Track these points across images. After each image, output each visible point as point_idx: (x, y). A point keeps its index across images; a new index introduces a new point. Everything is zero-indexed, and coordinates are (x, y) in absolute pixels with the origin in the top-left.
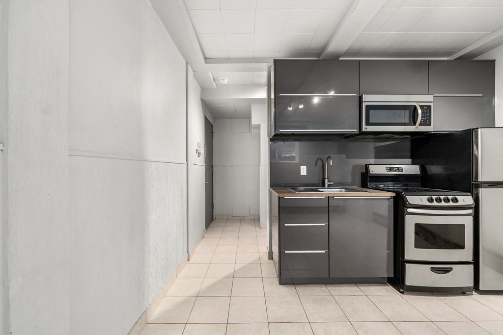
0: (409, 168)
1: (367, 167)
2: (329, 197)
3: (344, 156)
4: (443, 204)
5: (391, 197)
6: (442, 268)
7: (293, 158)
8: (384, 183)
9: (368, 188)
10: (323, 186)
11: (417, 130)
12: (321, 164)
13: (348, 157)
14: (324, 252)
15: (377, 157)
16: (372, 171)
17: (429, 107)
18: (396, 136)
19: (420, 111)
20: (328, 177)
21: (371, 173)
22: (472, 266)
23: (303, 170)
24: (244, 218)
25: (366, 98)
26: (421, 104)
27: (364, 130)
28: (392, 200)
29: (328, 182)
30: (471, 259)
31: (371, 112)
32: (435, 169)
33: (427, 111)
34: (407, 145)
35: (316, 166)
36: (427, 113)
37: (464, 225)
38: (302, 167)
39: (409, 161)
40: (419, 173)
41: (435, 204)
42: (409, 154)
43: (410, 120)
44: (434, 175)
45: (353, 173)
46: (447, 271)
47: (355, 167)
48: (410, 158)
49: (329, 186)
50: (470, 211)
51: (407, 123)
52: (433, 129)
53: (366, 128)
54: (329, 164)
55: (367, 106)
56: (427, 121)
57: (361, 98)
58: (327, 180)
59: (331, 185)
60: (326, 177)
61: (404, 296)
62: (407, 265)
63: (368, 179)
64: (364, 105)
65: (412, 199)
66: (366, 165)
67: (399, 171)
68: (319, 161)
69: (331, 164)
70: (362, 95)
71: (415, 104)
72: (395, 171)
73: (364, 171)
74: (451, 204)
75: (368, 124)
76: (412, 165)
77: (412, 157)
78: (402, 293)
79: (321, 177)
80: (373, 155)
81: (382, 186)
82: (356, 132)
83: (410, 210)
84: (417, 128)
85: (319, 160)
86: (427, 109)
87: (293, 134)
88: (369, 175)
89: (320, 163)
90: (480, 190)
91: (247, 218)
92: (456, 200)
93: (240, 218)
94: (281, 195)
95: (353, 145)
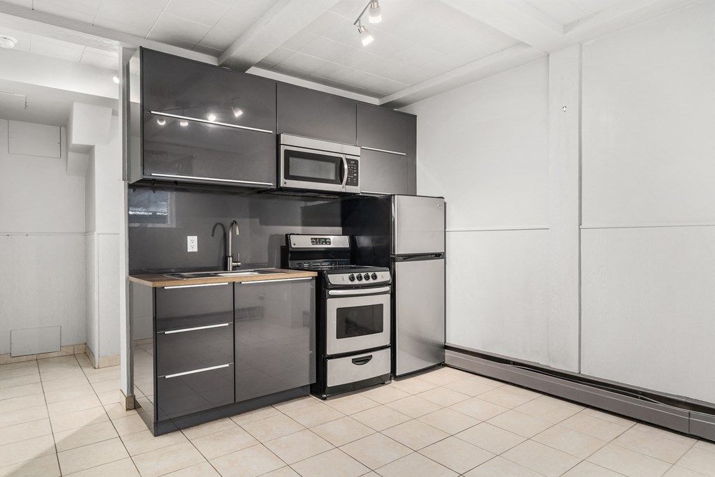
0: (338, 240)
1: (287, 237)
2: (234, 283)
3: (257, 220)
4: (364, 282)
5: (313, 277)
6: (361, 358)
7: (162, 219)
8: (309, 261)
9: (288, 269)
10: (225, 268)
11: (344, 191)
12: (222, 233)
13: (263, 223)
14: (228, 365)
15: (305, 224)
16: (294, 244)
17: (356, 162)
18: (323, 196)
19: (346, 166)
20: (232, 254)
21: (293, 246)
22: (389, 350)
23: (192, 244)
24: (46, 356)
25: (286, 139)
26: (348, 157)
27: (282, 185)
28: (314, 282)
29: (233, 262)
30: (388, 342)
31: (292, 160)
32: (364, 241)
33: (353, 167)
34: (337, 209)
35: (213, 235)
36: (353, 169)
37: (382, 305)
38: (189, 238)
39: (339, 229)
40: (348, 246)
41: (356, 282)
42: (339, 220)
43: (336, 176)
44: (363, 249)
45: (270, 248)
46: (366, 360)
47: (273, 237)
48: (341, 226)
49: (235, 268)
50: (388, 288)
51: (333, 180)
52: (361, 190)
53: (285, 183)
54: (234, 233)
55: (286, 151)
56: (353, 181)
57: (278, 138)
58: (231, 258)
59: (238, 266)
60: (230, 255)
61: (326, 402)
62: (329, 361)
63: (290, 255)
64: (283, 149)
65: (334, 279)
66: (286, 235)
67: (326, 244)
68: (219, 228)
69: (238, 233)
70: (280, 134)
71: (341, 156)
72: (322, 244)
73: (285, 245)
74: (371, 281)
75: (287, 177)
76: (343, 235)
77: (342, 225)
78: (324, 399)
79: (222, 255)
80: (299, 220)
81: (306, 265)
82: (272, 187)
83: (332, 292)
84: (343, 187)
85: (219, 226)
86: (354, 164)
87: (176, 182)
88: (290, 249)
89: (219, 230)
90: (396, 263)
91: (56, 354)
92: (375, 277)
93: (35, 357)
94: (158, 284)
95: (271, 204)
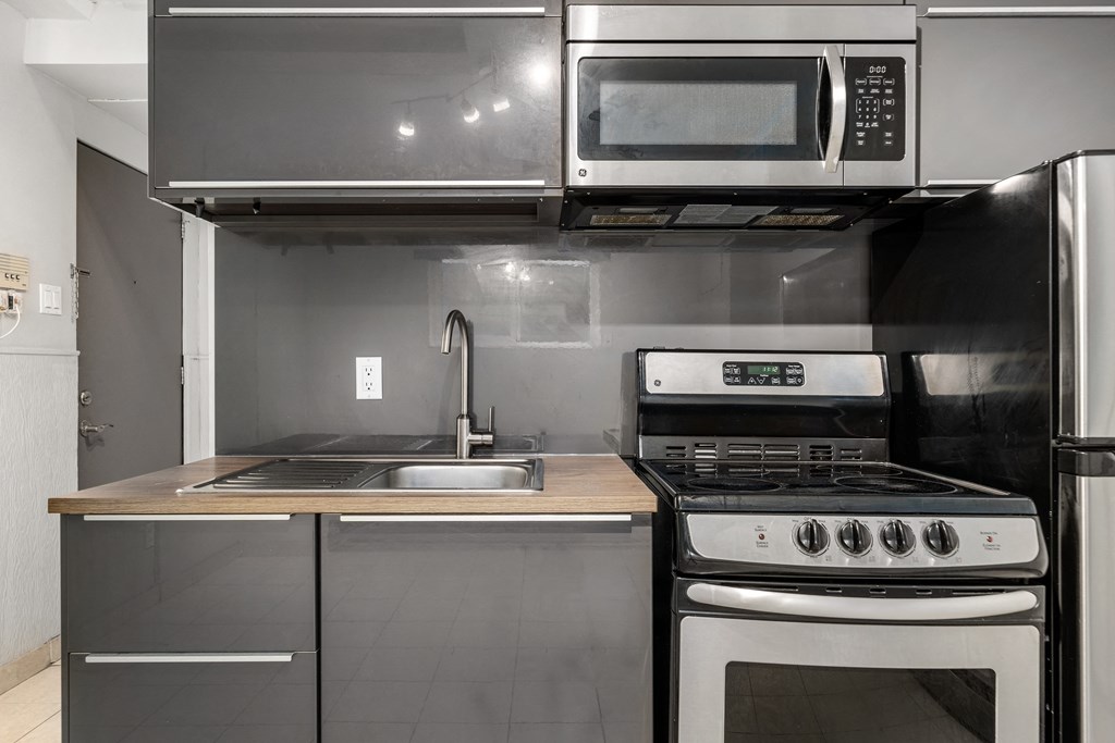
1: (638, 361)
2: (318, 516)
4: (876, 558)
5: (636, 516)
10: (451, 451)
11: (837, 181)
16: (658, 383)
17: (894, 67)
21: (650, 389)
23: (369, 378)
26: (854, 52)
27: (577, 179)
28: (647, 532)
29: (472, 432)
31: (609, 91)
33: (882, 88)
36: (882, 96)
38: (363, 363)
39: (862, 333)
40: (882, 392)
42: (859, 302)
43: (800, 132)
49: (475, 450)
50: (1025, 599)
51: (789, 148)
53: (582, 173)
55: (589, 63)
58: (466, 422)
60: (465, 411)
63: (641, 417)
64: (573, 56)
66: (638, 354)
67: (784, 383)
72: (768, 382)
75: (592, 150)
77: (872, 318)
81: (703, 455)
82: (548, 194)
83: (699, 591)
84: (832, 170)
86: (885, 78)
88: (641, 399)
